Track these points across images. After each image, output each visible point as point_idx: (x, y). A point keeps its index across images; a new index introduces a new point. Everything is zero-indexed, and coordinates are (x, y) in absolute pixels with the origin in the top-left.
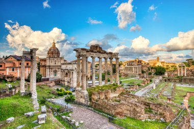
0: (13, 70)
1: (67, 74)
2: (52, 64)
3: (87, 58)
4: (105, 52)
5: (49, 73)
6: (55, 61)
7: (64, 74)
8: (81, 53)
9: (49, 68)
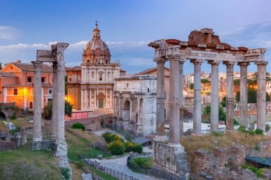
0: (16, 93)
1: (128, 102)
2: (94, 80)
3: (181, 63)
4: (227, 48)
5: (86, 101)
6: (101, 74)
7: (122, 103)
8: (166, 52)
9: (88, 90)
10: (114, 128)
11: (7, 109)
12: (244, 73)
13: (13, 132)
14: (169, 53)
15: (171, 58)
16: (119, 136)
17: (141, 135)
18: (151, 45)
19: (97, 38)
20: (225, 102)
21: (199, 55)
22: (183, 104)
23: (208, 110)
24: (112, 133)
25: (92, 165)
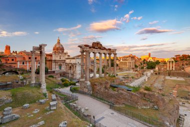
0: (23, 64)
1: (71, 67)
2: (58, 59)
3: (90, 53)
4: (104, 49)
5: (54, 67)
6: (60, 56)
7: (68, 67)
8: (84, 49)
9: (55, 62)
10: (66, 77)
11: (19, 70)
12: (110, 57)
13: (22, 80)
14: (85, 49)
15: (86, 51)
16: (67, 80)
17: (75, 79)
18: (79, 46)
19: (59, 43)
20: (104, 67)
21: (96, 50)
22: (91, 68)
23: (99, 70)
24: (65, 78)
25: (56, 91)
